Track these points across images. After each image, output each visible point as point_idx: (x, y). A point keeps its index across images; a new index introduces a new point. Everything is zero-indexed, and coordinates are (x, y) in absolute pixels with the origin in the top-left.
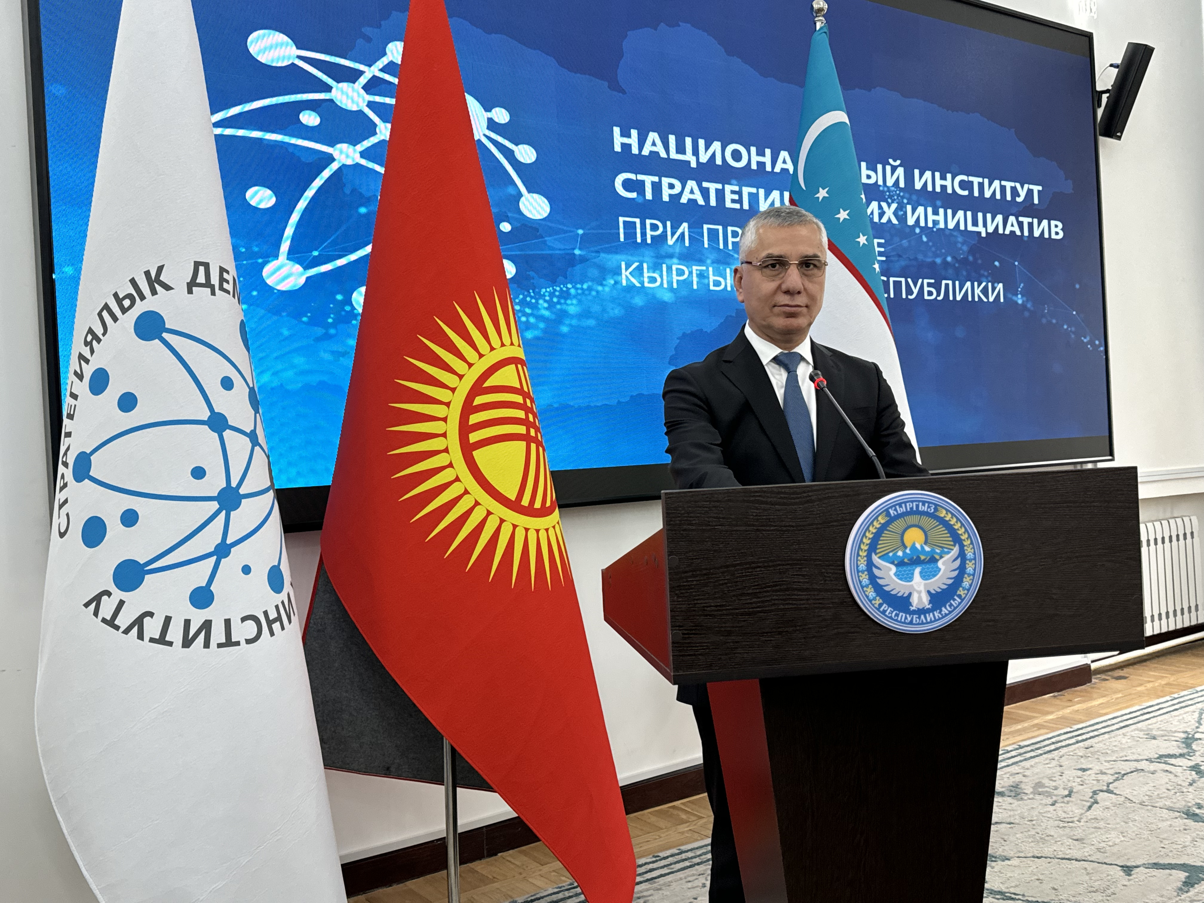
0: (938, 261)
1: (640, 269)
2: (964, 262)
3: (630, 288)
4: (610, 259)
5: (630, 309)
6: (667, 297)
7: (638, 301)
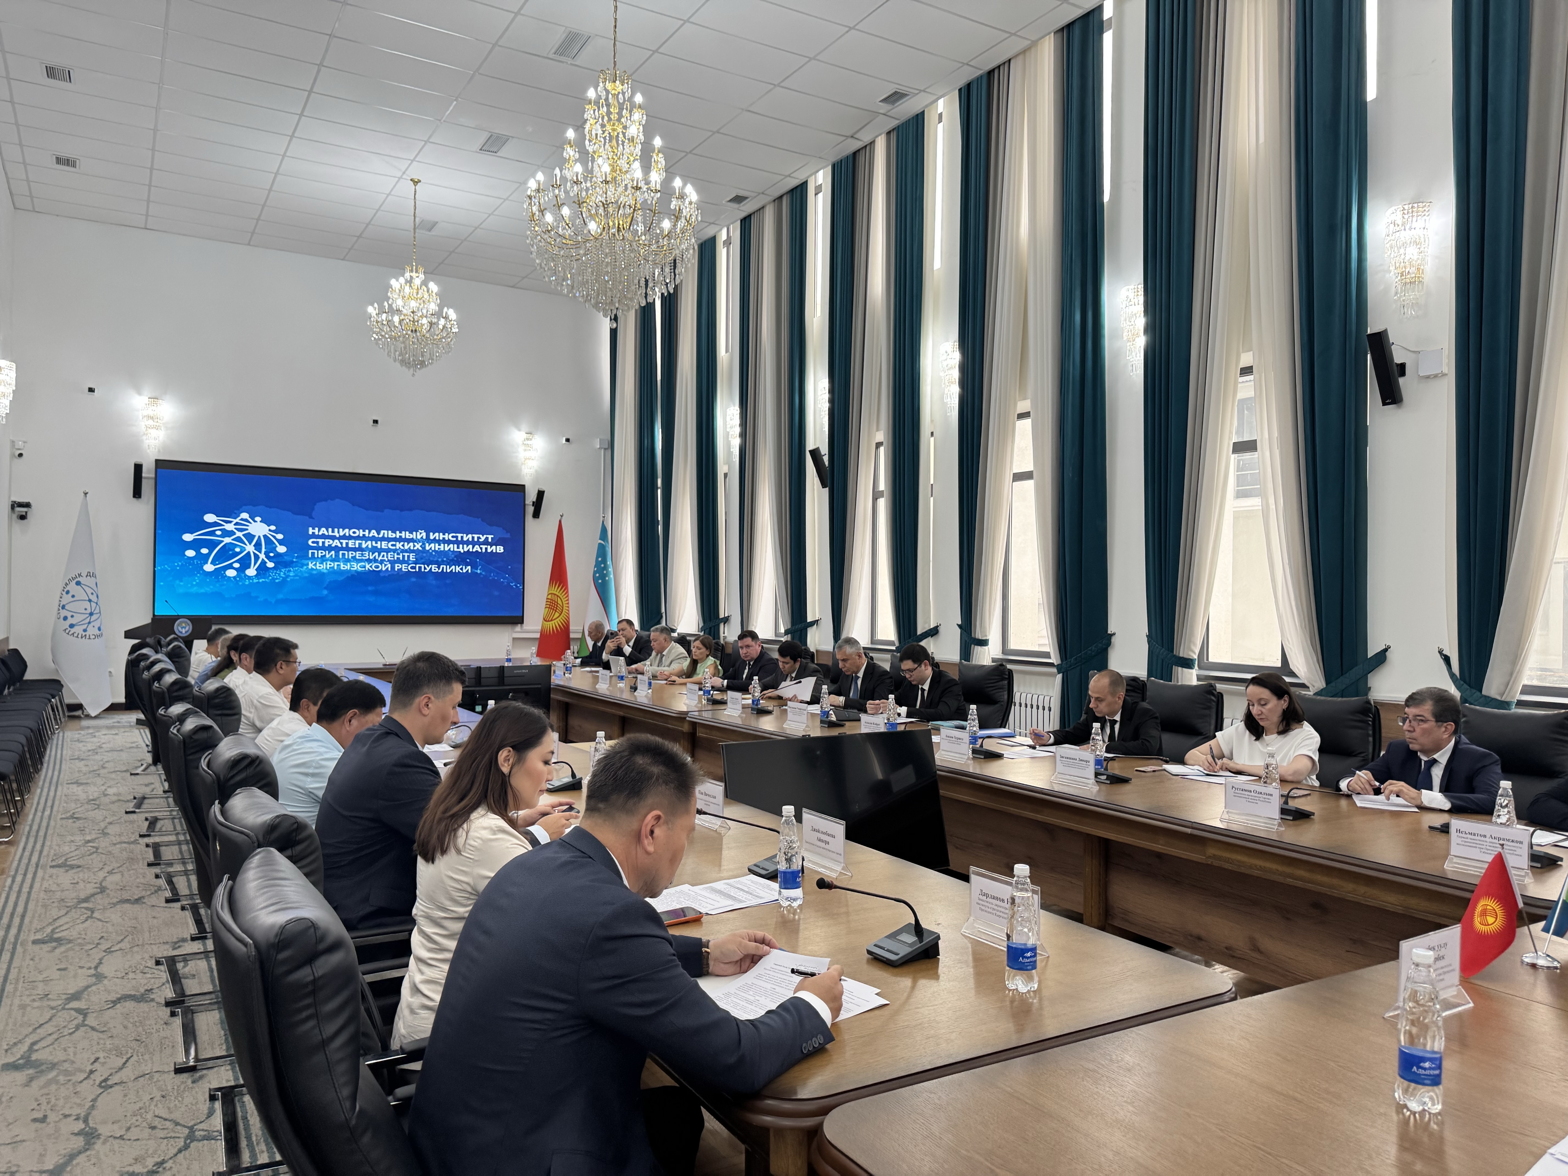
0: (440, 560)
1: (316, 564)
2: (453, 560)
3: (312, 569)
4: (305, 562)
5: (312, 575)
6: (325, 571)
7: (315, 572)
